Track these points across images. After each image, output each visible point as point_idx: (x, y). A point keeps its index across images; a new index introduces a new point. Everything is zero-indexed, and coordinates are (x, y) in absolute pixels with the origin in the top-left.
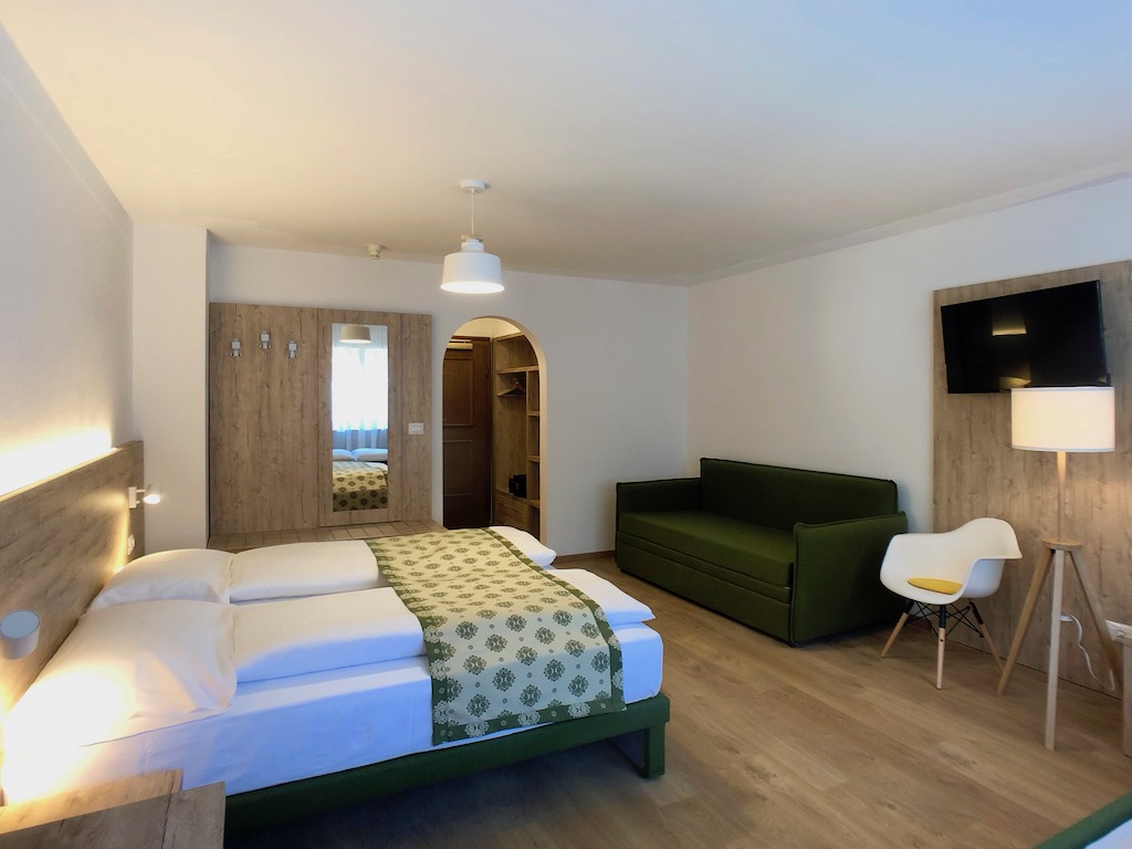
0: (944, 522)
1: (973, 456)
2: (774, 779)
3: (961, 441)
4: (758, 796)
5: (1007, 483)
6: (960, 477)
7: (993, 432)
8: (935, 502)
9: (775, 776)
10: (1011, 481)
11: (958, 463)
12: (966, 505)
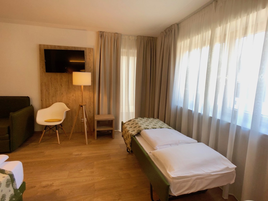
0: (44, 106)
1: (52, 88)
2: (54, 184)
3: (49, 84)
4: (57, 190)
5: (61, 94)
6: (49, 94)
7: (57, 82)
8: (42, 100)
9: (53, 183)
10: (62, 93)
11: (48, 90)
12: (51, 100)
